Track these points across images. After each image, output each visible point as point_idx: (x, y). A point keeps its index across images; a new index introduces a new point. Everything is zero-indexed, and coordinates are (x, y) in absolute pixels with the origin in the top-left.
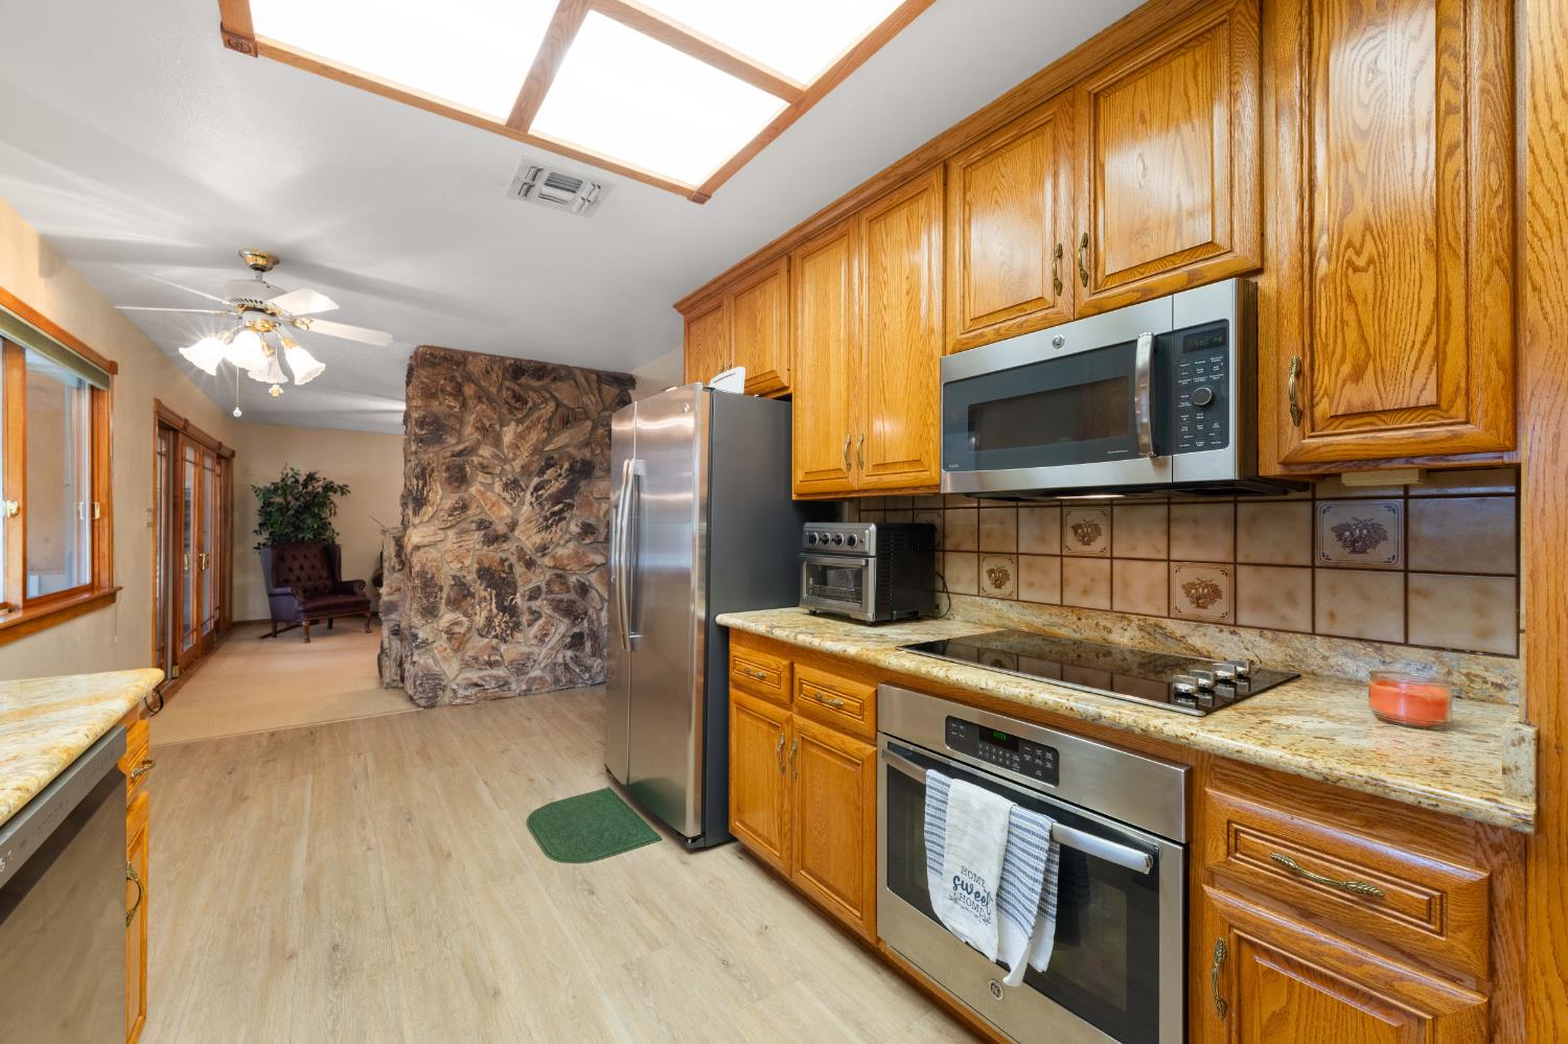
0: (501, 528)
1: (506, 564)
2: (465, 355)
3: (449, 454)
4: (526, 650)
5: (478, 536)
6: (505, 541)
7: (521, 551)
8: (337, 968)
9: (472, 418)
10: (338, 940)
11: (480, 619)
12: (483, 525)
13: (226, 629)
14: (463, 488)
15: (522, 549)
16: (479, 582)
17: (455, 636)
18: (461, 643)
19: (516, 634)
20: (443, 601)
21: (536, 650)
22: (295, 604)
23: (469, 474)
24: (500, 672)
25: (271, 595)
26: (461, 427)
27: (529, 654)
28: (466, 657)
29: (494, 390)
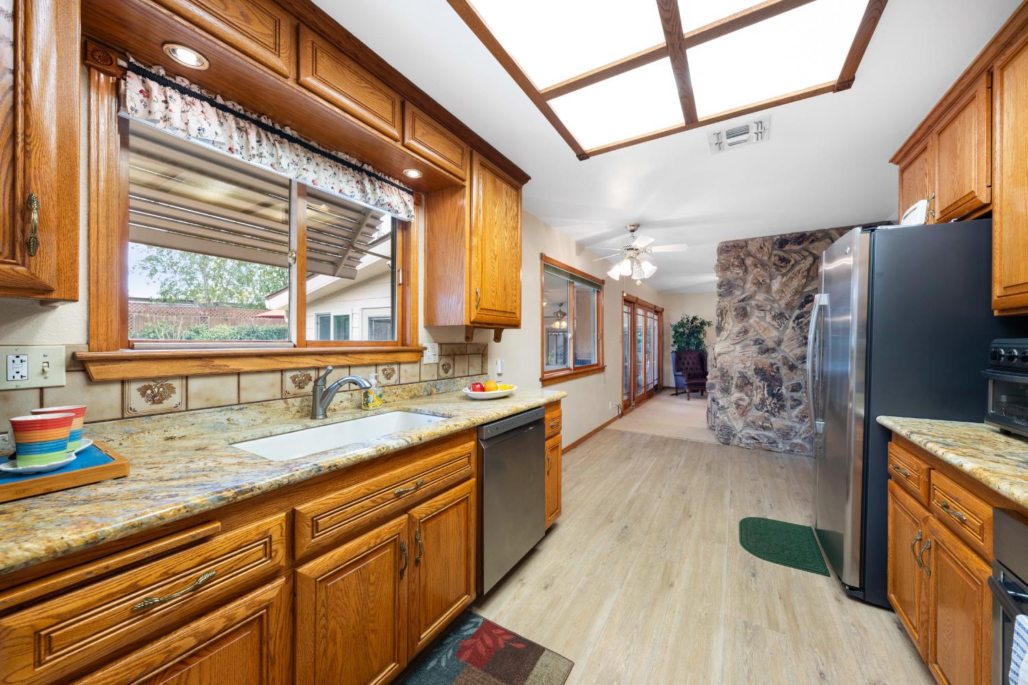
0: (771, 344)
1: (774, 367)
2: (746, 242)
3: (737, 301)
4: (790, 424)
5: (755, 348)
6: (773, 352)
7: (785, 358)
8: (622, 535)
9: (750, 278)
10: (629, 525)
11: (757, 399)
12: (758, 342)
13: (659, 389)
14: (746, 319)
15: (786, 358)
16: (756, 376)
17: (740, 407)
18: (744, 412)
19: (782, 413)
20: (733, 385)
21: (798, 426)
22: (683, 381)
23: (749, 312)
24: (771, 434)
25: (675, 376)
26: (744, 284)
27: (792, 427)
28: (748, 420)
29: (766, 258)
